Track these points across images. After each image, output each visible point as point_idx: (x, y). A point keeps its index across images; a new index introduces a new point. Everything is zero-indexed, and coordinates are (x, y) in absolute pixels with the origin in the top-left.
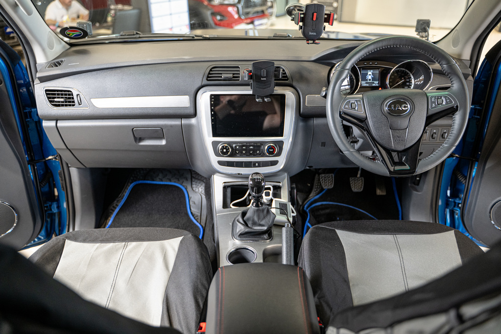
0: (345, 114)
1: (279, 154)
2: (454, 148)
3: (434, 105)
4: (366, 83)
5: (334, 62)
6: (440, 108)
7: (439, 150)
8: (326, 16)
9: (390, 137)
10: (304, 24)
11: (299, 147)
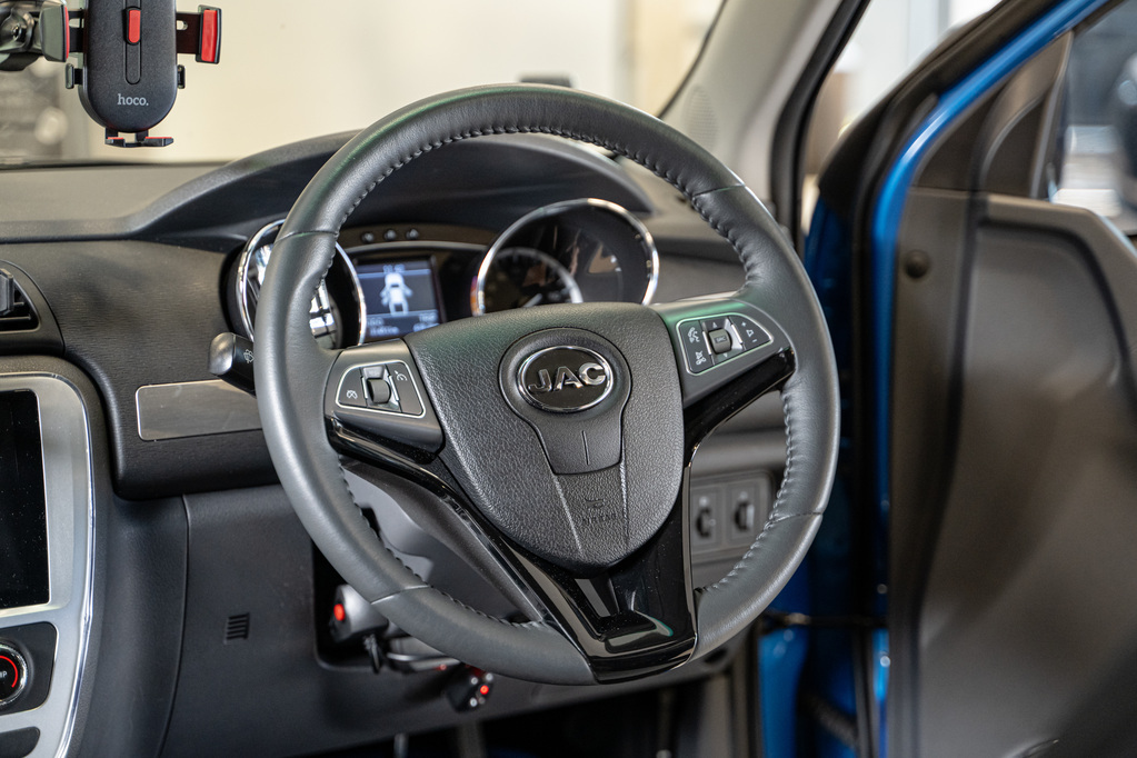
0: (351, 426)
1: (38, 695)
2: (816, 521)
3: (700, 359)
4: (389, 322)
5: (234, 233)
6: (725, 369)
7: (762, 540)
8: (181, 25)
9: (561, 509)
10: (88, 62)
11: (128, 655)
